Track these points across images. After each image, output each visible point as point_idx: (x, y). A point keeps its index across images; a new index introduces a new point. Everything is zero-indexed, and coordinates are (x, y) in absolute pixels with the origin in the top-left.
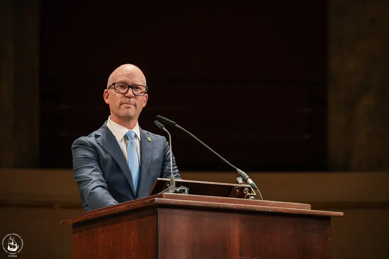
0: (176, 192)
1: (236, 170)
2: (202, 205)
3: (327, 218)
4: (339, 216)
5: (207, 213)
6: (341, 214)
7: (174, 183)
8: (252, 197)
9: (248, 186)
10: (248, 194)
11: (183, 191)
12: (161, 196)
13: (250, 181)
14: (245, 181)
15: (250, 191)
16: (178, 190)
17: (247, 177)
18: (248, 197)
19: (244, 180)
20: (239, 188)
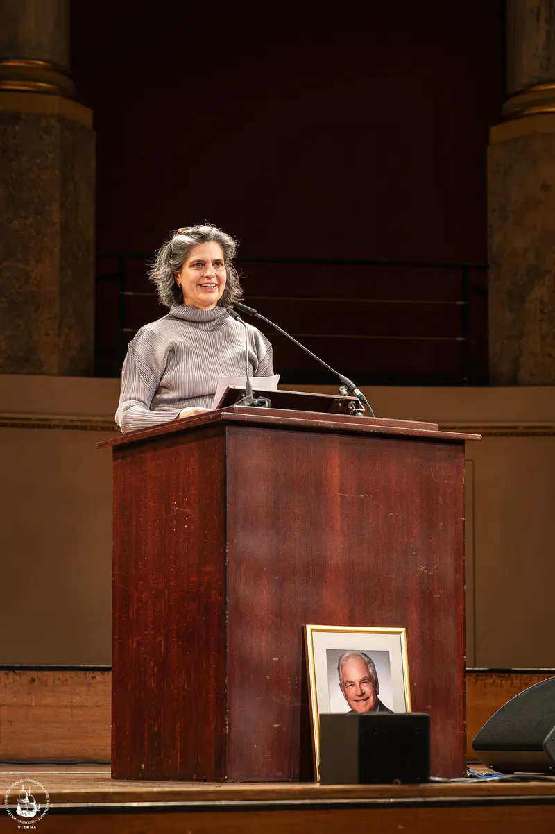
0: (253, 405)
1: (338, 376)
2: (287, 423)
3: (461, 442)
4: (476, 440)
5: (294, 434)
6: (479, 436)
7: (251, 393)
8: (360, 414)
9: (355, 398)
10: (355, 409)
11: (262, 404)
12: (231, 410)
13: (357, 391)
14: (351, 391)
15: (357, 405)
16: (256, 402)
17: (354, 386)
18: (354, 413)
19: (349, 391)
20: (342, 401)
